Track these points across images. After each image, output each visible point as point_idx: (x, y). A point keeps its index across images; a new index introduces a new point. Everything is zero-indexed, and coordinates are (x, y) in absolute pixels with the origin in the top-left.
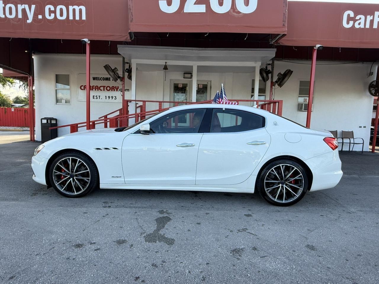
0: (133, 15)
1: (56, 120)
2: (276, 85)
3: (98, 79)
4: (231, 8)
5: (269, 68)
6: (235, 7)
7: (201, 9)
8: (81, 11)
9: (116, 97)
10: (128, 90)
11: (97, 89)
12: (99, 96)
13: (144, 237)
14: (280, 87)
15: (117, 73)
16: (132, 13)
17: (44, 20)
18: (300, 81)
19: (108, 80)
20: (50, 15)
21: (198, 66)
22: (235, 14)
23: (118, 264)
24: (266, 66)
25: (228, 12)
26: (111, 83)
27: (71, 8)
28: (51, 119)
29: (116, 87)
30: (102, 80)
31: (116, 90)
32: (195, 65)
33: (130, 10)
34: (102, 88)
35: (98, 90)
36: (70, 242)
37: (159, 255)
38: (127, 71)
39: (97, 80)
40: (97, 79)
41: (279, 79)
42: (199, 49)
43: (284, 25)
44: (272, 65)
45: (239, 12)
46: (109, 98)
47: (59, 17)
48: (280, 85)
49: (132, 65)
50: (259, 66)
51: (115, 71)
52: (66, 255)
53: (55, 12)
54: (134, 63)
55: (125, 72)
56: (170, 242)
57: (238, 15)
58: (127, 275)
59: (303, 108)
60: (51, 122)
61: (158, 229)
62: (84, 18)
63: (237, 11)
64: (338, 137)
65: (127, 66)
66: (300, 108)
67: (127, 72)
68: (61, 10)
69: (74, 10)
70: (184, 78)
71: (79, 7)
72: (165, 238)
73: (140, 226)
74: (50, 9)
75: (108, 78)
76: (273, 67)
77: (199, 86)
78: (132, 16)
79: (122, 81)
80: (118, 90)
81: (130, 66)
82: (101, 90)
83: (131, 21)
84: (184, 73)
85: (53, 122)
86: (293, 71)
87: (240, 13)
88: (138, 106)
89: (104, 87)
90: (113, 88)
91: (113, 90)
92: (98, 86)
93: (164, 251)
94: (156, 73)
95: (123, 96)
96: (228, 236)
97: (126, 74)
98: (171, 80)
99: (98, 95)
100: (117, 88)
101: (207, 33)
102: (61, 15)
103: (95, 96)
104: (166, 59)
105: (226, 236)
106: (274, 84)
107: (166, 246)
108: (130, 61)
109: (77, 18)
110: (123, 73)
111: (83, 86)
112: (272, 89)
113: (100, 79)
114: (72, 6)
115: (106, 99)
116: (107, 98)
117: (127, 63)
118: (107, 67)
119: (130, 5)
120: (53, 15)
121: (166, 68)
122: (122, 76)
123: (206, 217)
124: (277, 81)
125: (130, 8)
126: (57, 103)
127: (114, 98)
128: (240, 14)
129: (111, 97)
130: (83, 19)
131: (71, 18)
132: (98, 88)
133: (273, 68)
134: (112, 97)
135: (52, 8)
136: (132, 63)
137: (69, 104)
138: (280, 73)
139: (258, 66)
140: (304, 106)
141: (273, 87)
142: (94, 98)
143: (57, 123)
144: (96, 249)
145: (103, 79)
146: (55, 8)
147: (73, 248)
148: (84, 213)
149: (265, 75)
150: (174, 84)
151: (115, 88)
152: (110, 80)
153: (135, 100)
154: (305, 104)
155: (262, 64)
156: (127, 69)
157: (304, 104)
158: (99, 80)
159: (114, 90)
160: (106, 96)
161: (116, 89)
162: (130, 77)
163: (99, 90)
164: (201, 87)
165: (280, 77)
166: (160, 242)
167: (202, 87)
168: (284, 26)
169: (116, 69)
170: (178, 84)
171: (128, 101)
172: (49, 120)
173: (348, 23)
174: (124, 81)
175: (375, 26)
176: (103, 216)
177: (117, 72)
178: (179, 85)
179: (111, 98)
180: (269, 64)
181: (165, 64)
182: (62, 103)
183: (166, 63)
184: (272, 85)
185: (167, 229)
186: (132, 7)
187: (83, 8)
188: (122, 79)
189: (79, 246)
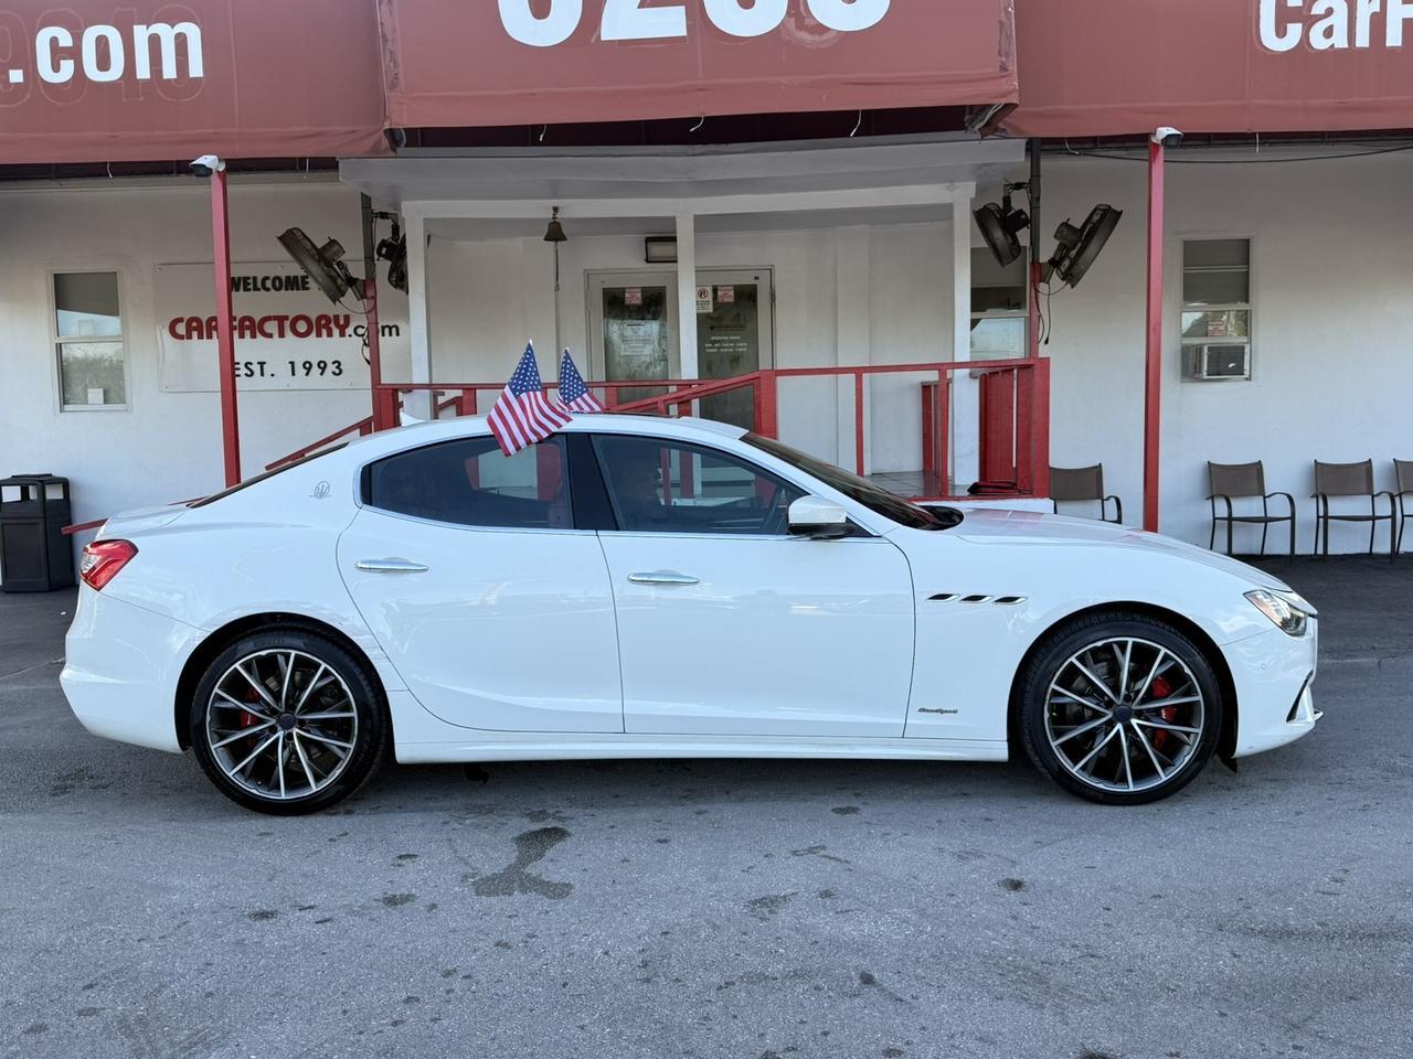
0: (400, 61)
1: (65, 484)
2: (1055, 278)
3: (251, 286)
4: (789, 13)
5: (1020, 202)
6: (802, 8)
7: (671, 23)
8: (181, 41)
9: (339, 364)
10: (394, 329)
11: (248, 333)
12: (262, 364)
13: (474, 884)
14: (1072, 287)
15: (340, 264)
16: (391, 52)
17: (31, 87)
18: (1185, 242)
19: (298, 289)
20: (56, 68)
21: (697, 218)
22: (806, 36)
23: (393, 947)
24: (1002, 195)
25: (776, 31)
26: (314, 301)
27: (141, 34)
28: (44, 481)
29: (337, 317)
30: (268, 290)
31: (336, 332)
32: (683, 211)
33: (385, 40)
34: (271, 327)
35: (253, 336)
36: (232, 908)
37: (519, 922)
38: (384, 251)
39: (246, 289)
40: (246, 284)
41: (1064, 249)
42: (691, 152)
43: (1003, 68)
44: (1032, 186)
45: (822, 29)
46: (309, 370)
47: (93, 73)
48: (1071, 277)
49: (404, 224)
50: (969, 201)
51: (328, 255)
52: (229, 937)
53: (75, 53)
54: (415, 218)
55: (376, 256)
56: (560, 891)
57: (816, 38)
58: (418, 968)
59: (1205, 368)
60: (42, 493)
61: (523, 861)
62: (196, 69)
63: (811, 22)
64: (1375, 493)
65: (383, 231)
66: (1191, 369)
67: (387, 257)
68: (102, 43)
69: (154, 42)
70: (647, 261)
71: (173, 27)
72: (542, 883)
73: (462, 859)
74: (54, 41)
75: (296, 277)
76: (1038, 199)
77: (719, 293)
78: (396, 66)
79: (363, 296)
80: (350, 330)
81: (396, 229)
82: (270, 336)
83: (393, 86)
84: (648, 240)
85: (54, 494)
86: (1121, 212)
87: (828, 29)
88: (441, 400)
89: (281, 320)
90: (323, 322)
91: (324, 332)
92: (250, 319)
93: (535, 913)
94: (518, 244)
95: (374, 363)
96: (751, 867)
97: (383, 266)
98: (588, 274)
99: (255, 361)
100: (342, 322)
101: (698, 119)
102: (103, 62)
103: (242, 366)
104: (555, 196)
105: (745, 868)
106: (1044, 273)
107: (543, 902)
108: (397, 206)
109: (169, 71)
110: (369, 260)
111: (181, 320)
112: (1036, 298)
113: (259, 285)
114: (145, 27)
115: (293, 374)
116: (300, 370)
117: (384, 215)
118: (292, 240)
119: (382, 24)
120: (68, 68)
121: (555, 233)
122: (362, 276)
123: (695, 823)
124: (1057, 258)
125: (384, 36)
126: (67, 407)
127: (331, 368)
128: (825, 37)
129: (315, 367)
130: (191, 76)
131: (143, 71)
132: (253, 327)
133: (1035, 202)
134: (323, 366)
135: (66, 40)
136: (404, 219)
137: (121, 406)
138: (1066, 225)
139: (962, 198)
140: (1209, 357)
141: (1043, 287)
142: (237, 372)
143: (72, 497)
144: (320, 919)
145: (274, 283)
146: (77, 38)
147: (247, 920)
148: (261, 835)
149: (998, 234)
150: (604, 289)
151: (332, 325)
152: (308, 289)
153: (427, 382)
154: (1209, 348)
155: (980, 190)
156: (383, 241)
157: (1206, 348)
158: (256, 289)
159: (330, 334)
160: (292, 363)
161: (337, 325)
162: (400, 279)
163: (258, 334)
164: (728, 296)
165: (1065, 242)
166: (524, 892)
167: (732, 300)
168: (1006, 73)
169: (336, 248)
170: (623, 290)
171: (395, 390)
172: (32, 490)
173: (1281, 32)
174: (374, 298)
175: (1394, 38)
176: (331, 840)
177: (342, 258)
178: (627, 295)
179: (315, 370)
180: (1018, 186)
181: (550, 214)
182: (87, 403)
183: (556, 209)
184: (1038, 278)
185: (552, 861)
186: (394, 30)
187: (192, 32)
188: (364, 288)
189: (264, 915)
